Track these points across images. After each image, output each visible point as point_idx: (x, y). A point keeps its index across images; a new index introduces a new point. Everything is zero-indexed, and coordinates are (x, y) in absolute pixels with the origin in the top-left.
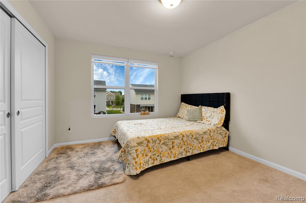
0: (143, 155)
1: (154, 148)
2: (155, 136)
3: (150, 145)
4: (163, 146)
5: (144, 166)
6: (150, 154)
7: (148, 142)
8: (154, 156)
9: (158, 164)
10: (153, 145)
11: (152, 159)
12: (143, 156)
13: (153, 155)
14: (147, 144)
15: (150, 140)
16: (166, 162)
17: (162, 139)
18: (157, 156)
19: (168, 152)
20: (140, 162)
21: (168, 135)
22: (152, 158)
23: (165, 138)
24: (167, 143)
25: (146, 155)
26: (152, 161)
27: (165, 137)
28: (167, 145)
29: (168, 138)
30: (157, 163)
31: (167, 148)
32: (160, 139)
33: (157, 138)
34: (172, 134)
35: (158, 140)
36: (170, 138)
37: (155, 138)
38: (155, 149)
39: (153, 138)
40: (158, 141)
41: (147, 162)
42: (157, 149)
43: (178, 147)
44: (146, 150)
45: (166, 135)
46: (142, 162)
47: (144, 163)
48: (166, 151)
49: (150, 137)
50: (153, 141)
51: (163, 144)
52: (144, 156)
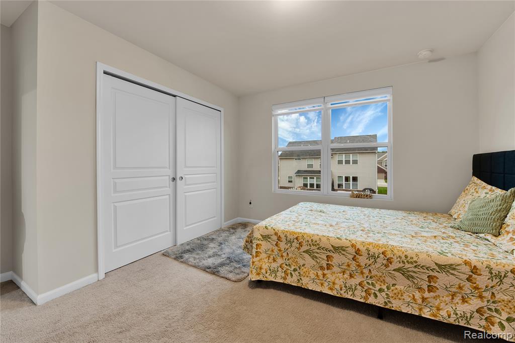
0: (269, 257)
1: (288, 253)
2: (293, 233)
3: (282, 245)
4: (306, 255)
5: (267, 275)
6: (280, 261)
7: (279, 238)
8: (288, 267)
9: (293, 284)
10: (287, 247)
11: (283, 271)
12: (269, 259)
13: (286, 265)
14: (277, 242)
15: (282, 236)
16: (310, 289)
17: (304, 242)
18: (292, 269)
19: (317, 273)
20: (261, 265)
21: (320, 239)
22: (283, 269)
23: (310, 242)
24: (316, 254)
25: (274, 260)
26: (283, 275)
27: (312, 241)
28: (314, 258)
29: (318, 244)
30: (292, 281)
31: (314, 262)
32: (300, 241)
33: (295, 236)
34: (328, 239)
35: (295, 241)
36: (322, 245)
37: (292, 237)
38: (290, 255)
39: (288, 235)
40: (295, 244)
41: (274, 272)
42: (294, 256)
43: (344, 273)
44: (275, 251)
45: (315, 238)
46: (265, 266)
47: (269, 271)
48: (313, 267)
49: (283, 232)
50: (287, 240)
51: (306, 252)
52: (271, 260)
